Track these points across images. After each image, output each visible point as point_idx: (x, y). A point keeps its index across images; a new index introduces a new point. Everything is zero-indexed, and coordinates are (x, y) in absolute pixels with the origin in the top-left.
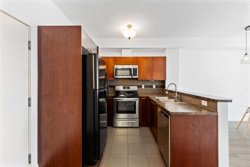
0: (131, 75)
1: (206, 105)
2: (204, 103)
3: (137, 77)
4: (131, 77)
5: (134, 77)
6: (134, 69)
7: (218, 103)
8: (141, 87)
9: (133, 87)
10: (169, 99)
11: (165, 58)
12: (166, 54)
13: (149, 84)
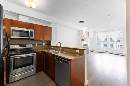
0: (28, 36)
1: (78, 52)
2: (77, 51)
3: (33, 38)
4: (28, 38)
5: (31, 38)
6: (31, 32)
7: (85, 51)
8: (35, 45)
9: (29, 45)
10: (56, 51)
11: (51, 28)
12: (52, 26)
13: (40, 43)
